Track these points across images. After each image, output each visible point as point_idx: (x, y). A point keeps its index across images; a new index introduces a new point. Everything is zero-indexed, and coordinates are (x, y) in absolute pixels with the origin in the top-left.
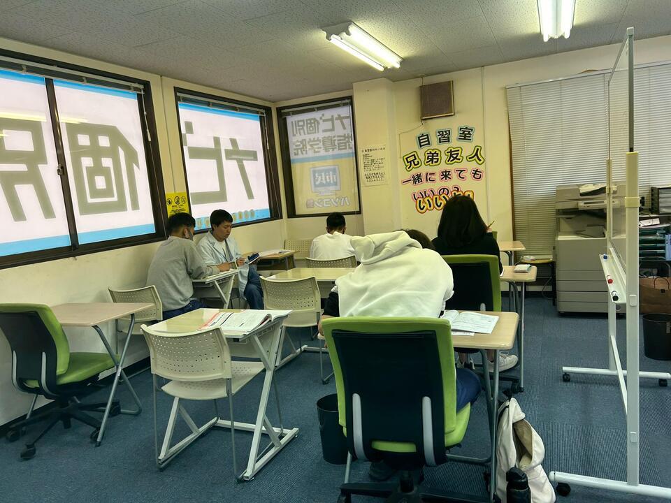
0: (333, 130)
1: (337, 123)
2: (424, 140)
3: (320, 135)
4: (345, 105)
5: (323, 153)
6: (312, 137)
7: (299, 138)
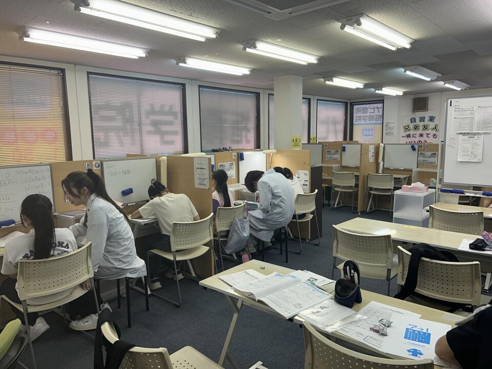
0: (374, 112)
1: (376, 110)
2: (413, 120)
3: (368, 114)
4: (381, 103)
5: (368, 122)
7: (358, 115)
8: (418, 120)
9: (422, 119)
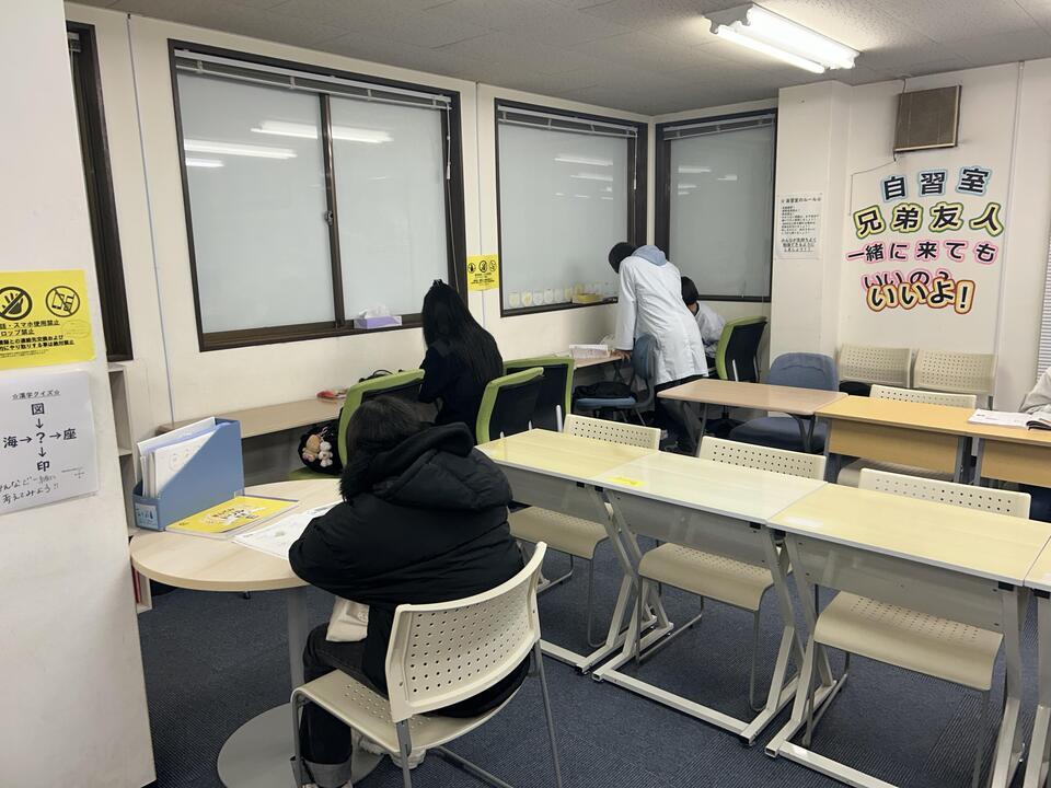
2: (894, 187)
4: (764, 122)
9: (933, 183)
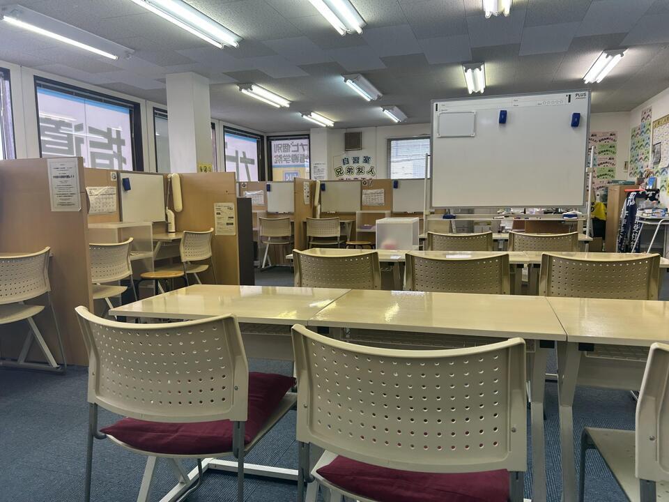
0: (298, 151)
1: (300, 148)
2: (346, 161)
3: (290, 153)
4: (306, 138)
5: (291, 163)
6: (286, 154)
7: (278, 154)
8: (351, 161)
9: (356, 160)
